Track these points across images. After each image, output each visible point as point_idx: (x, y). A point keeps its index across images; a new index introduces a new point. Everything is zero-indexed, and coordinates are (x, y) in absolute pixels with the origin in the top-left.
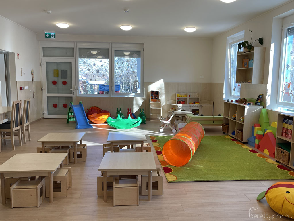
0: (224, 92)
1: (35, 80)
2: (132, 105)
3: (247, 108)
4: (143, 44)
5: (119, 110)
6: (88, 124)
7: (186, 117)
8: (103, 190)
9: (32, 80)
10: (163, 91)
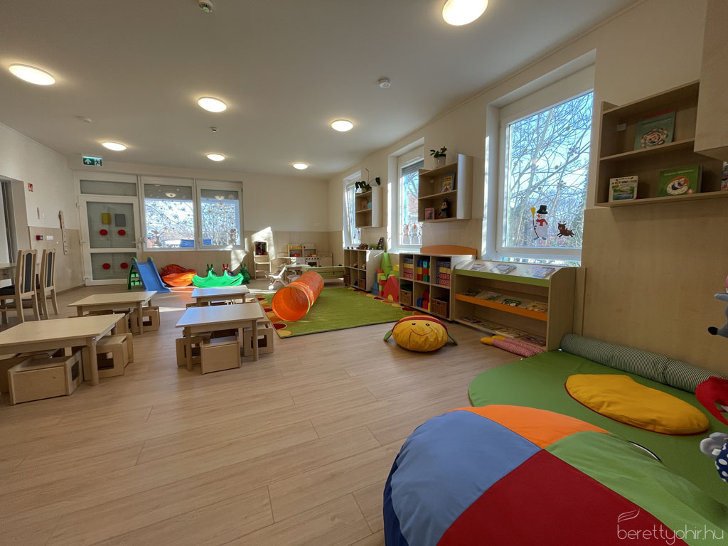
0: (344, 241)
1: (66, 227)
2: (230, 260)
3: (369, 253)
4: (241, 182)
5: (210, 266)
6: (163, 287)
7: (302, 270)
8: (186, 357)
9: (59, 227)
10: (272, 242)
